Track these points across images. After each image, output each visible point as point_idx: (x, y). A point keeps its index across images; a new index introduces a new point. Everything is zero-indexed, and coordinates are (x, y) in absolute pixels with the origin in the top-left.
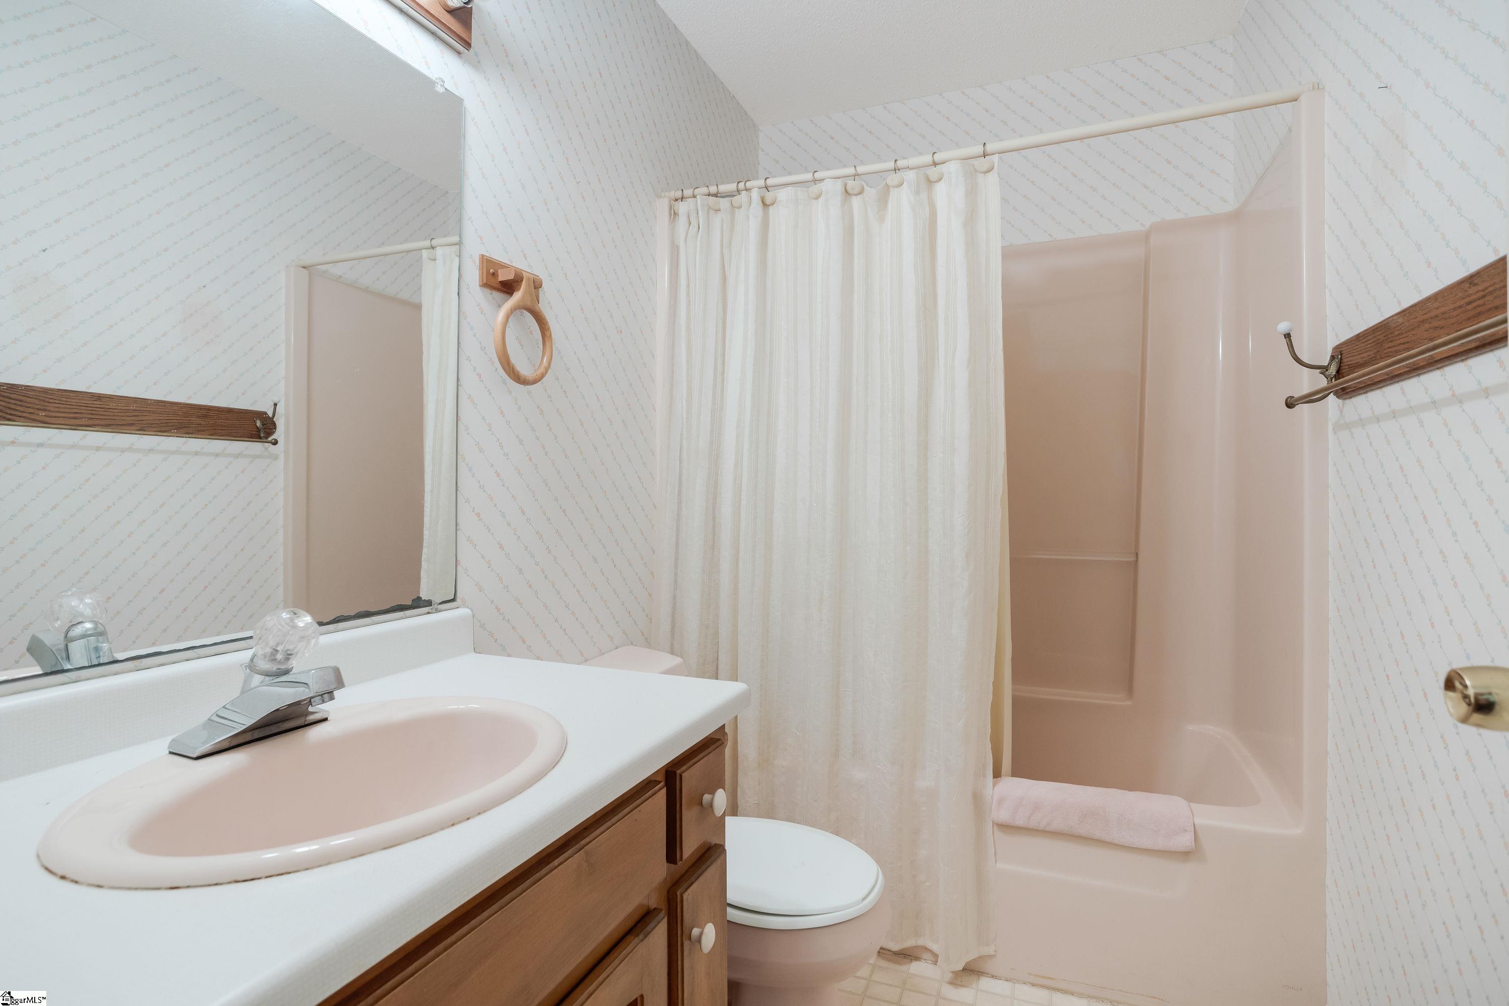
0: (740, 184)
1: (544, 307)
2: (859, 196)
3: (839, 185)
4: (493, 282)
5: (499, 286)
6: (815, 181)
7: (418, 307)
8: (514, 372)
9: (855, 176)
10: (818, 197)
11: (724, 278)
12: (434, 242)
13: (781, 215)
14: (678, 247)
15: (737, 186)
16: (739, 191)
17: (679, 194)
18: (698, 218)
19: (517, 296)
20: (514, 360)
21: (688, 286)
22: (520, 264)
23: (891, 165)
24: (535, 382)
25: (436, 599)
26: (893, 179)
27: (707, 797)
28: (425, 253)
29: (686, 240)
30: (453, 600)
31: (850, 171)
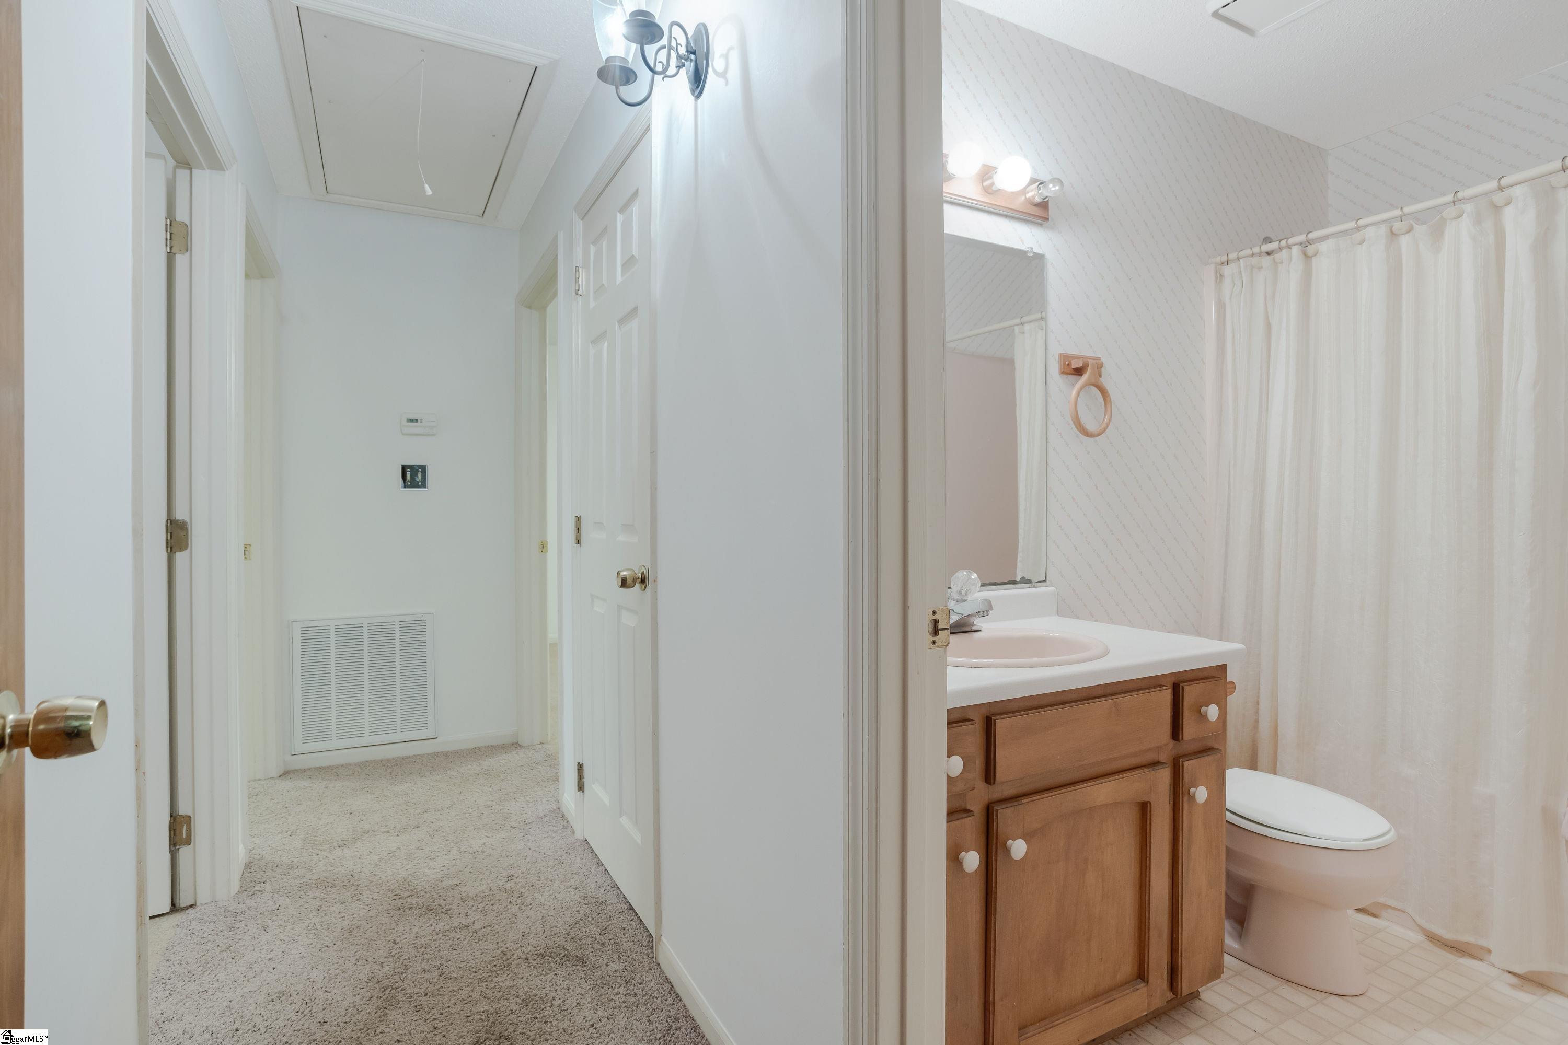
0: (1282, 242)
1: (1105, 381)
2: (1407, 235)
3: (1383, 230)
4: (1068, 370)
5: (1072, 372)
6: (1358, 229)
7: (1012, 362)
8: (1084, 430)
9: (1401, 217)
10: (1362, 242)
11: (1269, 326)
12: (1024, 320)
13: (1323, 265)
14: (1224, 304)
15: (1279, 244)
16: (1281, 249)
17: (1224, 258)
18: (1241, 277)
19: (1085, 377)
20: (1083, 420)
21: (1234, 337)
22: (1087, 352)
23: (1450, 198)
24: (1099, 434)
25: (1034, 579)
26: (1450, 212)
27: (1204, 709)
28: (1016, 328)
29: (1230, 299)
30: (1044, 581)
31: (1397, 212)
